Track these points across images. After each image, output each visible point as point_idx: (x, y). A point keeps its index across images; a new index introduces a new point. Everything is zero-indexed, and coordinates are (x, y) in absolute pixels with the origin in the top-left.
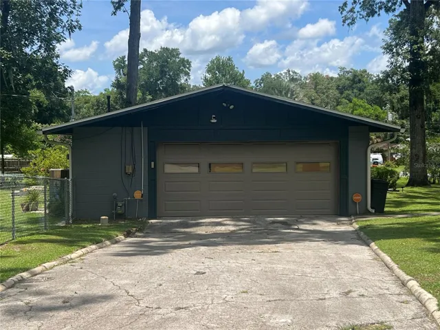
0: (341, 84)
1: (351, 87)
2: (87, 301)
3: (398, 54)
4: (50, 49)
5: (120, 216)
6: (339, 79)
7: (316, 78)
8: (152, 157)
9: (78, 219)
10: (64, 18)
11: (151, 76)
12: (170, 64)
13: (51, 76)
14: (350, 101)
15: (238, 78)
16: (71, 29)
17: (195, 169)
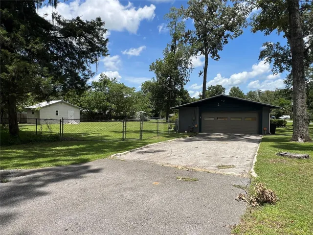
0: (276, 93)
1: (279, 94)
2: (159, 151)
3: (289, 84)
4: (182, 86)
5: (191, 131)
6: (275, 92)
7: (267, 92)
8: (200, 115)
9: (179, 132)
10: (185, 78)
11: (213, 93)
12: (219, 89)
13: (183, 93)
14: (279, 99)
15: (240, 93)
16: (187, 81)
17: (213, 119)
